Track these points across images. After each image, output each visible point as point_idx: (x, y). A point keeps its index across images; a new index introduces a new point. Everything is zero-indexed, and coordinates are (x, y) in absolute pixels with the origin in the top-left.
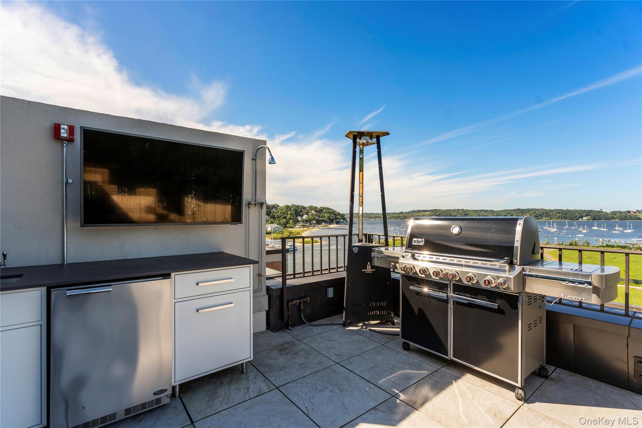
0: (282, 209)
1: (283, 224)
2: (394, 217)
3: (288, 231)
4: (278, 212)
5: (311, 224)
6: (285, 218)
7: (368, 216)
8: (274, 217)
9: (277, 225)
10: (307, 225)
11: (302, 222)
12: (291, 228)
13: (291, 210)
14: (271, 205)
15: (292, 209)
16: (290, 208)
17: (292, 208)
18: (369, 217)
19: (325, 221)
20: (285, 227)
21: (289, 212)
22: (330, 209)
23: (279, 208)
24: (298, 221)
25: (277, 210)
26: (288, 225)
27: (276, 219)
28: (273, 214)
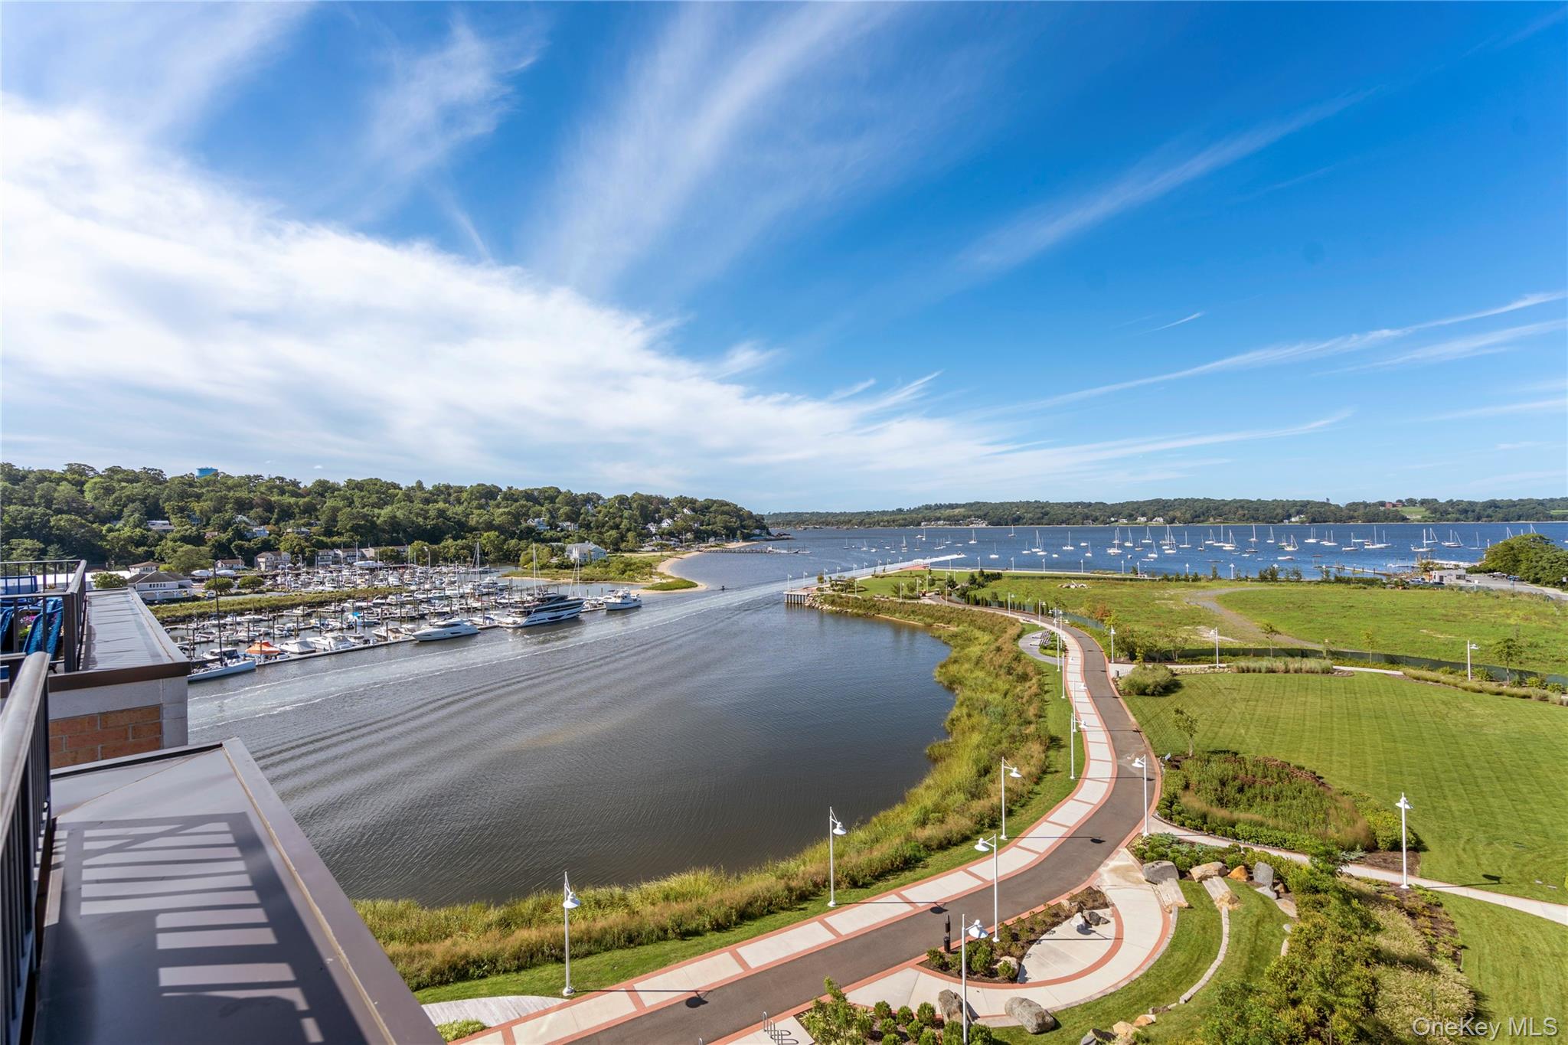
0: (609, 504)
1: (612, 543)
2: (882, 521)
3: (623, 559)
4: (599, 512)
5: (681, 542)
6: (617, 527)
7: (821, 520)
8: (587, 526)
9: (594, 546)
10: (672, 543)
11: (658, 537)
12: (632, 551)
13: (631, 508)
14: (582, 495)
15: (635, 505)
16: (630, 504)
17: (635, 501)
18: (823, 523)
19: (715, 534)
20: (617, 550)
21: (626, 513)
22: (727, 504)
23: (600, 502)
24: (650, 535)
25: (596, 507)
26: (623, 546)
27: (594, 530)
28: (584, 519)
